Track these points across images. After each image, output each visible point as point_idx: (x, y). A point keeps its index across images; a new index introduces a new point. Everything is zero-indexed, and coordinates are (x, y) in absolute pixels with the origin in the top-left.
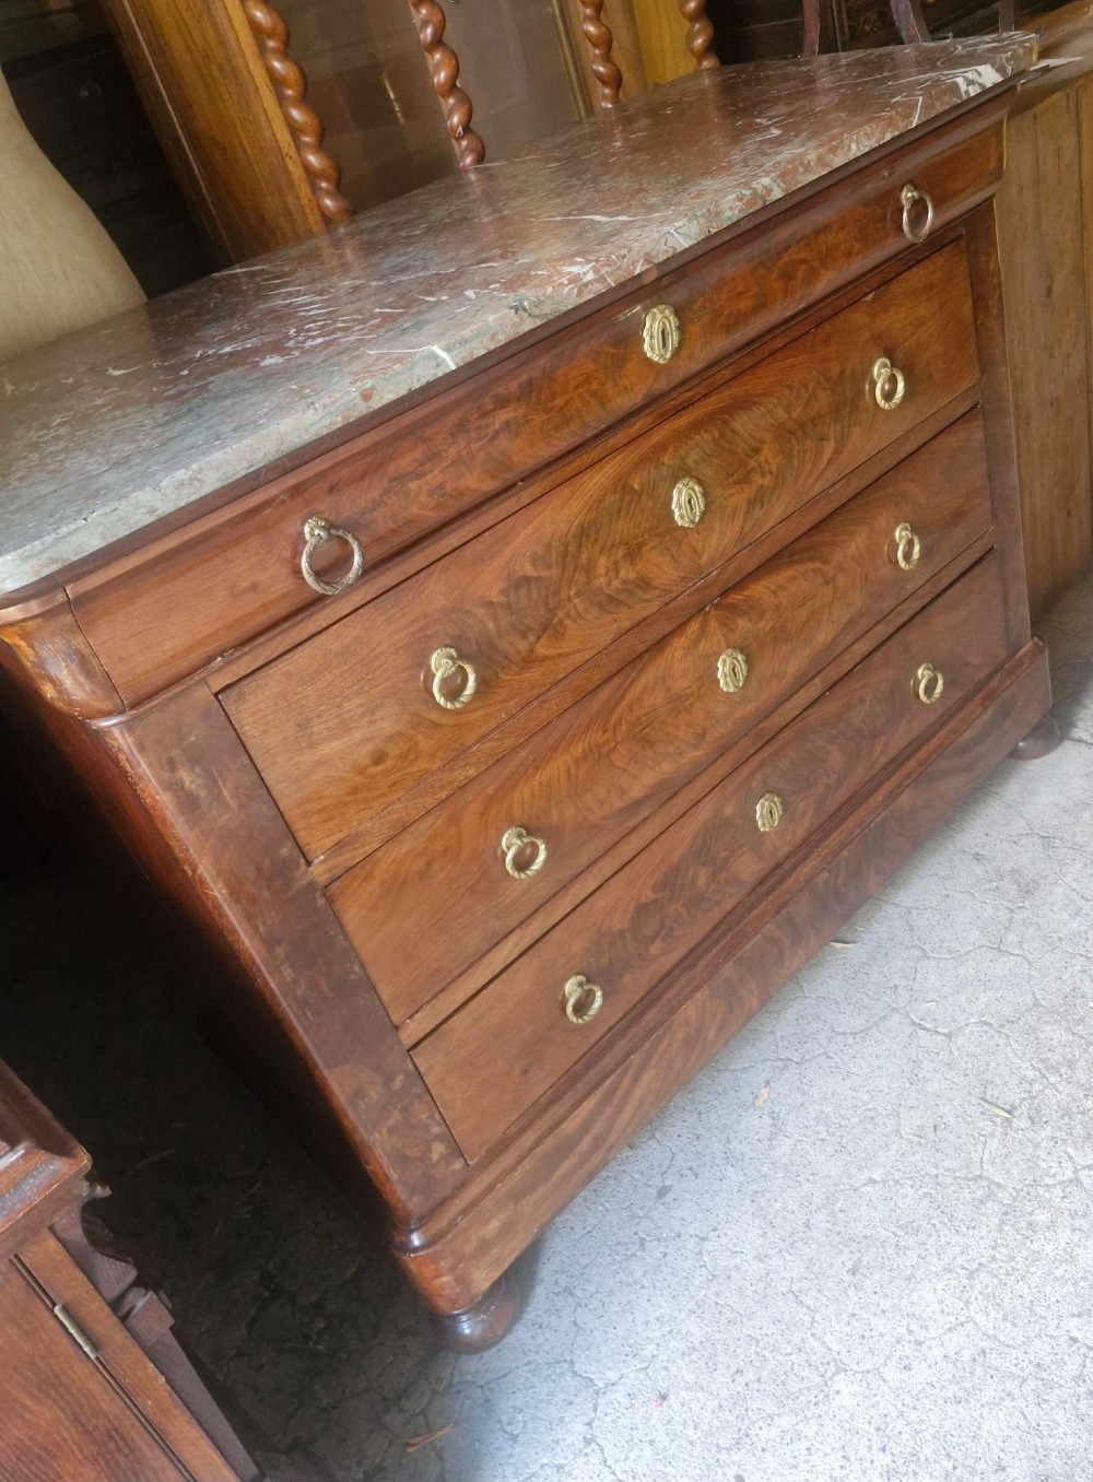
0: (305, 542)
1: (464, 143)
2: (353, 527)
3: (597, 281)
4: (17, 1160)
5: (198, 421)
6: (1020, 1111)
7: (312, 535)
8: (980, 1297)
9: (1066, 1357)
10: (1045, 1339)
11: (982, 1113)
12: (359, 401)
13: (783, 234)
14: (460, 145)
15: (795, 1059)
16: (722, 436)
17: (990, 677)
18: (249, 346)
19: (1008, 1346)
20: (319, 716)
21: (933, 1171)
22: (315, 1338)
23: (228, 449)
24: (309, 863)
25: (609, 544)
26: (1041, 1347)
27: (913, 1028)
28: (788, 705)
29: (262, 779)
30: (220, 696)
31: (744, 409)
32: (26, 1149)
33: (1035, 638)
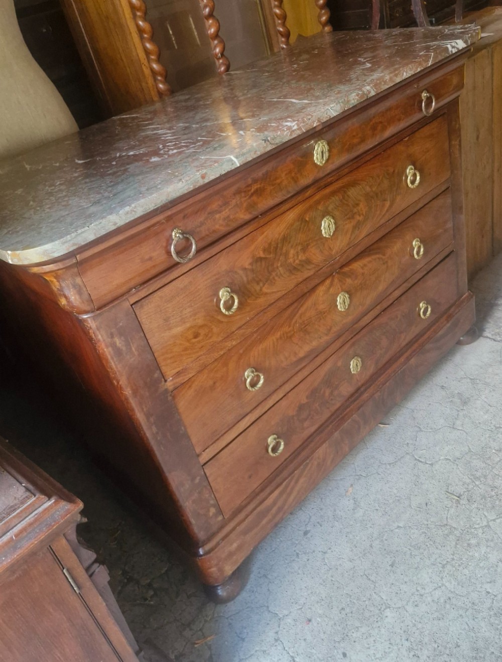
0: (173, 240)
1: (221, 61)
2: (192, 233)
3: (298, 129)
4: (52, 504)
5: (128, 186)
6: (463, 497)
7: (176, 236)
8: (447, 576)
9: (485, 600)
10: (476, 592)
11: (447, 498)
12: (200, 179)
13: (373, 111)
14: (219, 62)
15: (364, 475)
16: (344, 198)
17: (450, 308)
18: (141, 152)
19: (460, 596)
20: (173, 316)
21: (426, 523)
22: (149, 599)
23: (147, 198)
24: (166, 381)
25: (295, 244)
26: (474, 596)
27: (416, 461)
28: (366, 318)
29: (148, 343)
30: (133, 306)
31: (353, 186)
32: (55, 499)
33: (470, 292)
